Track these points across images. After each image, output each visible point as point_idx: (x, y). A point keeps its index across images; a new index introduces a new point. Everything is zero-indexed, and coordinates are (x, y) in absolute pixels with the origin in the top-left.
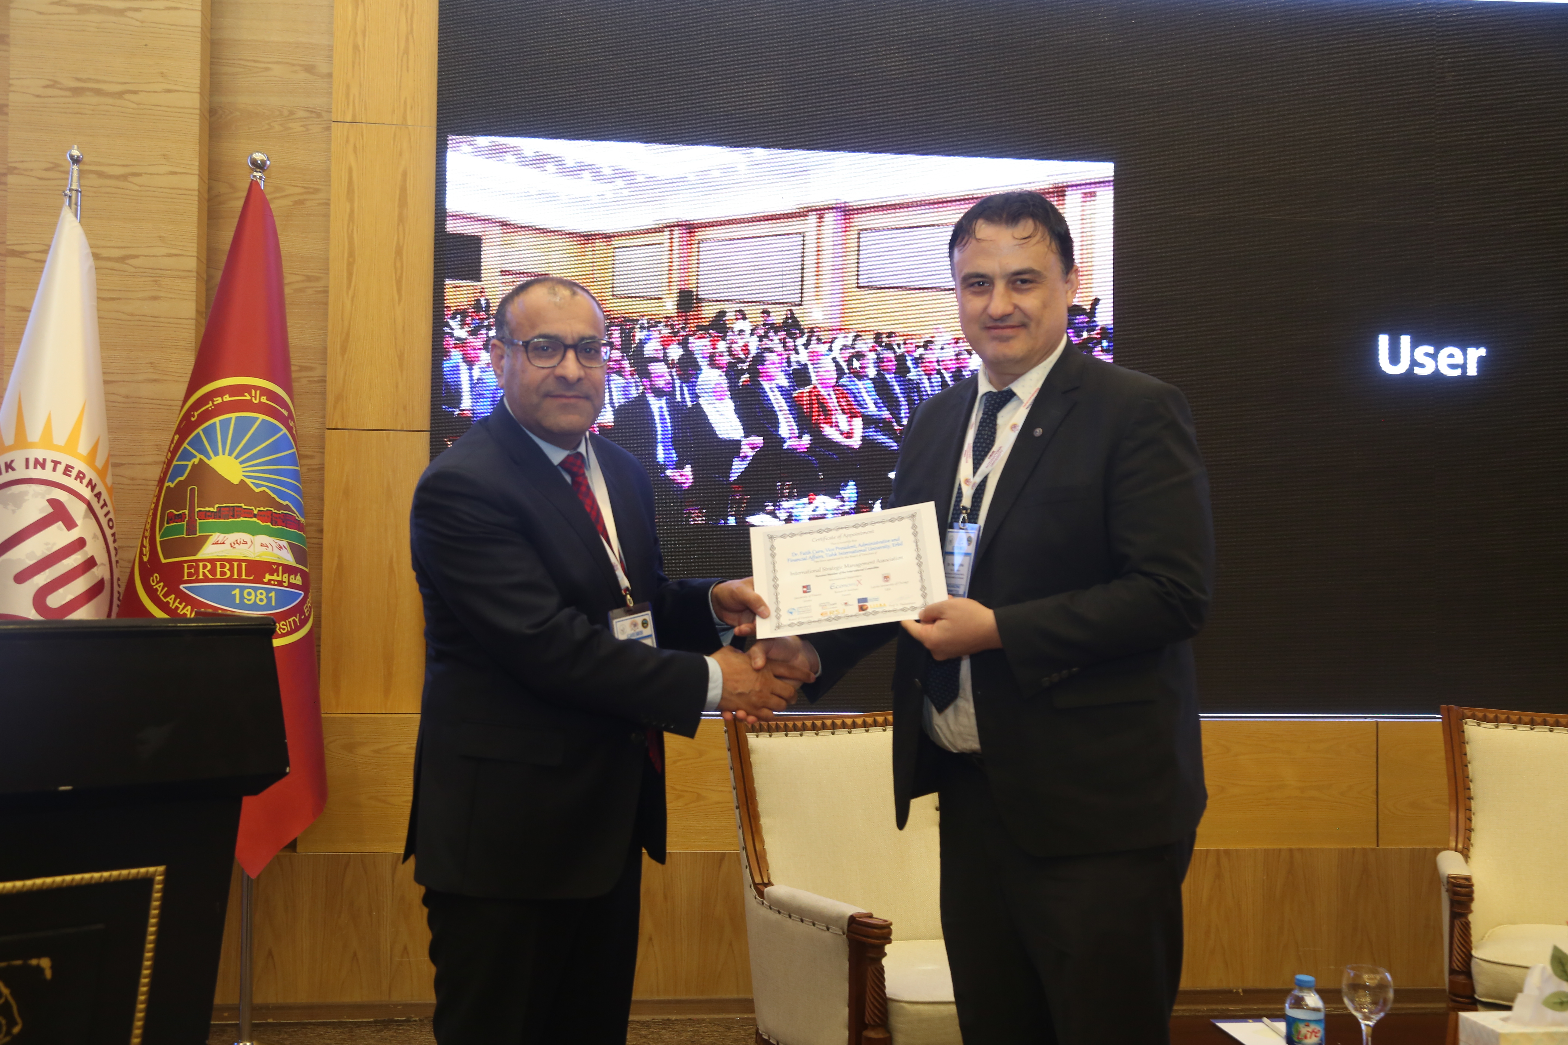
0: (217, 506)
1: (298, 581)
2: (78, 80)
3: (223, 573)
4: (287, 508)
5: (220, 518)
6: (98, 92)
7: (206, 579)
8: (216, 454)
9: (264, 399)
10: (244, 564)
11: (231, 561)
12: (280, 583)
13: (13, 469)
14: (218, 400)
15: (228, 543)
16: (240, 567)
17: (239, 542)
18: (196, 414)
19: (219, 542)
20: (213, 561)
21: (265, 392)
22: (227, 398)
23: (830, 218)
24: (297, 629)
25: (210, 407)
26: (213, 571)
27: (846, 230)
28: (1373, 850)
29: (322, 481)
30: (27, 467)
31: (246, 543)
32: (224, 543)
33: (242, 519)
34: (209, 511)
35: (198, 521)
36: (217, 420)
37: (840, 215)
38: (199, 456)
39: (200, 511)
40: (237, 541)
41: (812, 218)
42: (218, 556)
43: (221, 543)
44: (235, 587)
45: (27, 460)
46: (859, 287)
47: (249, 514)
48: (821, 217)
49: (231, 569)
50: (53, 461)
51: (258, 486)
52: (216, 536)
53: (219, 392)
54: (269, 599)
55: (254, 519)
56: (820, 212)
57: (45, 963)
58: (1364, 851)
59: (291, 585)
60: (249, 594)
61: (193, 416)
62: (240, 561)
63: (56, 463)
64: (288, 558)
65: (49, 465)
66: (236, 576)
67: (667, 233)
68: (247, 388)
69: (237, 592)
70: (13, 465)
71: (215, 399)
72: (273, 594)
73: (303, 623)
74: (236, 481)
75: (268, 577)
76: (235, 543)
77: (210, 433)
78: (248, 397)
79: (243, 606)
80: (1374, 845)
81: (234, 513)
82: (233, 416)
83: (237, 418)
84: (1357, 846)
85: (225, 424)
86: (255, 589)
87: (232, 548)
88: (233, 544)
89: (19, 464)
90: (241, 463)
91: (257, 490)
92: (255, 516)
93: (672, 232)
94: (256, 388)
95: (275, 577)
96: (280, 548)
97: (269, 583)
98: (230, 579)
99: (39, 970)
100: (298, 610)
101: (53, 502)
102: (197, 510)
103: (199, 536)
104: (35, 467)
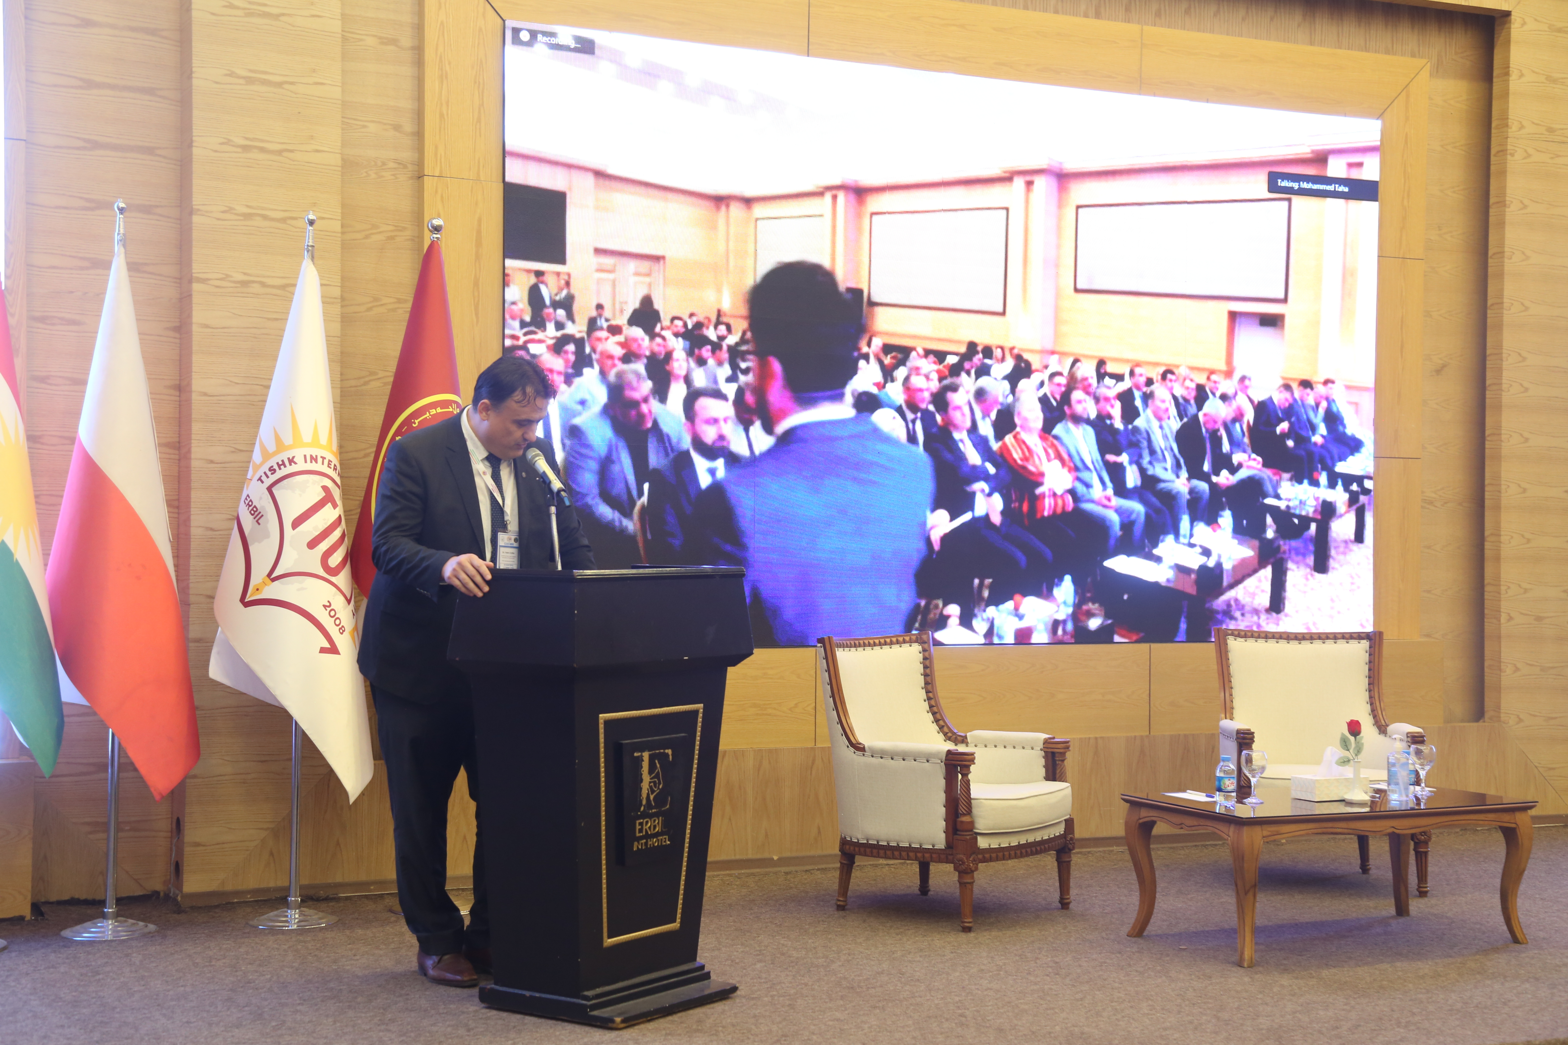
2: (247, 139)
6: (262, 150)
13: (295, 463)
18: (417, 421)
21: (457, 404)
28: (1147, 736)
30: (306, 462)
45: (305, 456)
50: (321, 457)
57: (669, 752)
58: (1142, 737)
61: (415, 423)
63: (323, 458)
65: (320, 460)
70: (295, 460)
78: (451, 410)
80: (1148, 733)
84: (1137, 734)
89: (299, 459)
99: (668, 755)
101: (325, 488)
104: (311, 462)
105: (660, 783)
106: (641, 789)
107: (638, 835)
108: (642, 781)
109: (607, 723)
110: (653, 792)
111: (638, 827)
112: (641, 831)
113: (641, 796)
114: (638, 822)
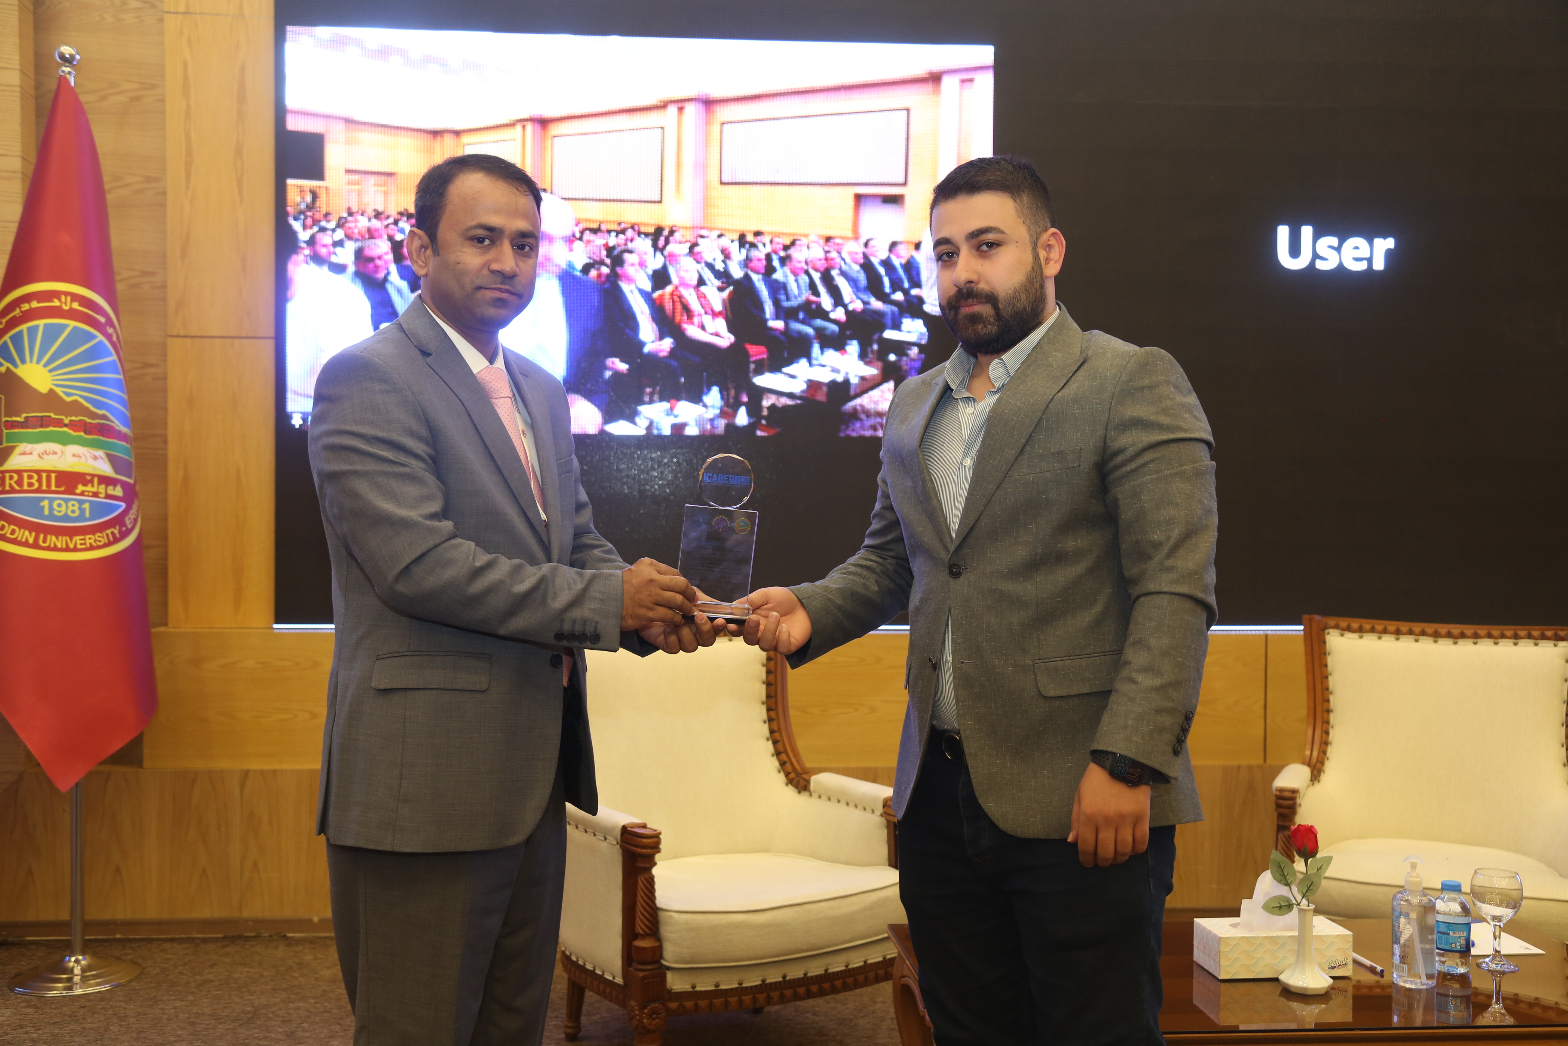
0: (24, 415)
1: (118, 491)
3: (30, 484)
4: (104, 417)
5: (27, 427)
7: (12, 490)
8: (23, 361)
9: (76, 306)
10: (53, 475)
11: (39, 472)
12: (95, 495)
14: (26, 307)
15: (35, 453)
16: (47, 478)
17: (48, 452)
18: (4, 321)
19: (27, 452)
20: (19, 472)
21: (75, 297)
22: (35, 304)
23: (691, 109)
24: (116, 541)
25: (18, 314)
26: (20, 482)
27: (708, 122)
28: (1259, 766)
29: (165, 391)
31: (55, 453)
32: (31, 454)
33: (51, 429)
34: (16, 421)
35: (5, 431)
36: (24, 327)
37: (701, 107)
38: (7, 365)
39: (7, 421)
40: (45, 451)
41: (672, 110)
42: (25, 466)
43: (28, 454)
44: (43, 499)
46: (722, 183)
47: (60, 423)
48: (681, 109)
49: (39, 480)
51: (68, 394)
52: (22, 447)
53: (27, 298)
54: (82, 511)
55: (65, 429)
56: (680, 104)
58: (1250, 768)
59: (108, 496)
60: (59, 505)
62: (49, 472)
64: (106, 469)
66: (44, 487)
67: (519, 128)
68: (56, 294)
69: (45, 503)
71: (22, 306)
72: (86, 506)
73: (124, 535)
74: (44, 390)
75: (80, 488)
76: (44, 453)
77: (17, 340)
78: (58, 303)
79: (51, 517)
80: (1261, 762)
81: (43, 422)
82: (41, 323)
83: (46, 325)
84: (1244, 762)
85: (32, 331)
86: (66, 501)
87: (40, 459)
88: (41, 455)
90: (50, 371)
91: (68, 399)
92: (66, 426)
93: (524, 127)
94: (66, 294)
95: (89, 488)
96: (95, 458)
97: (82, 494)
98: (39, 490)
100: (119, 521)
102: (4, 419)
103: (6, 447)
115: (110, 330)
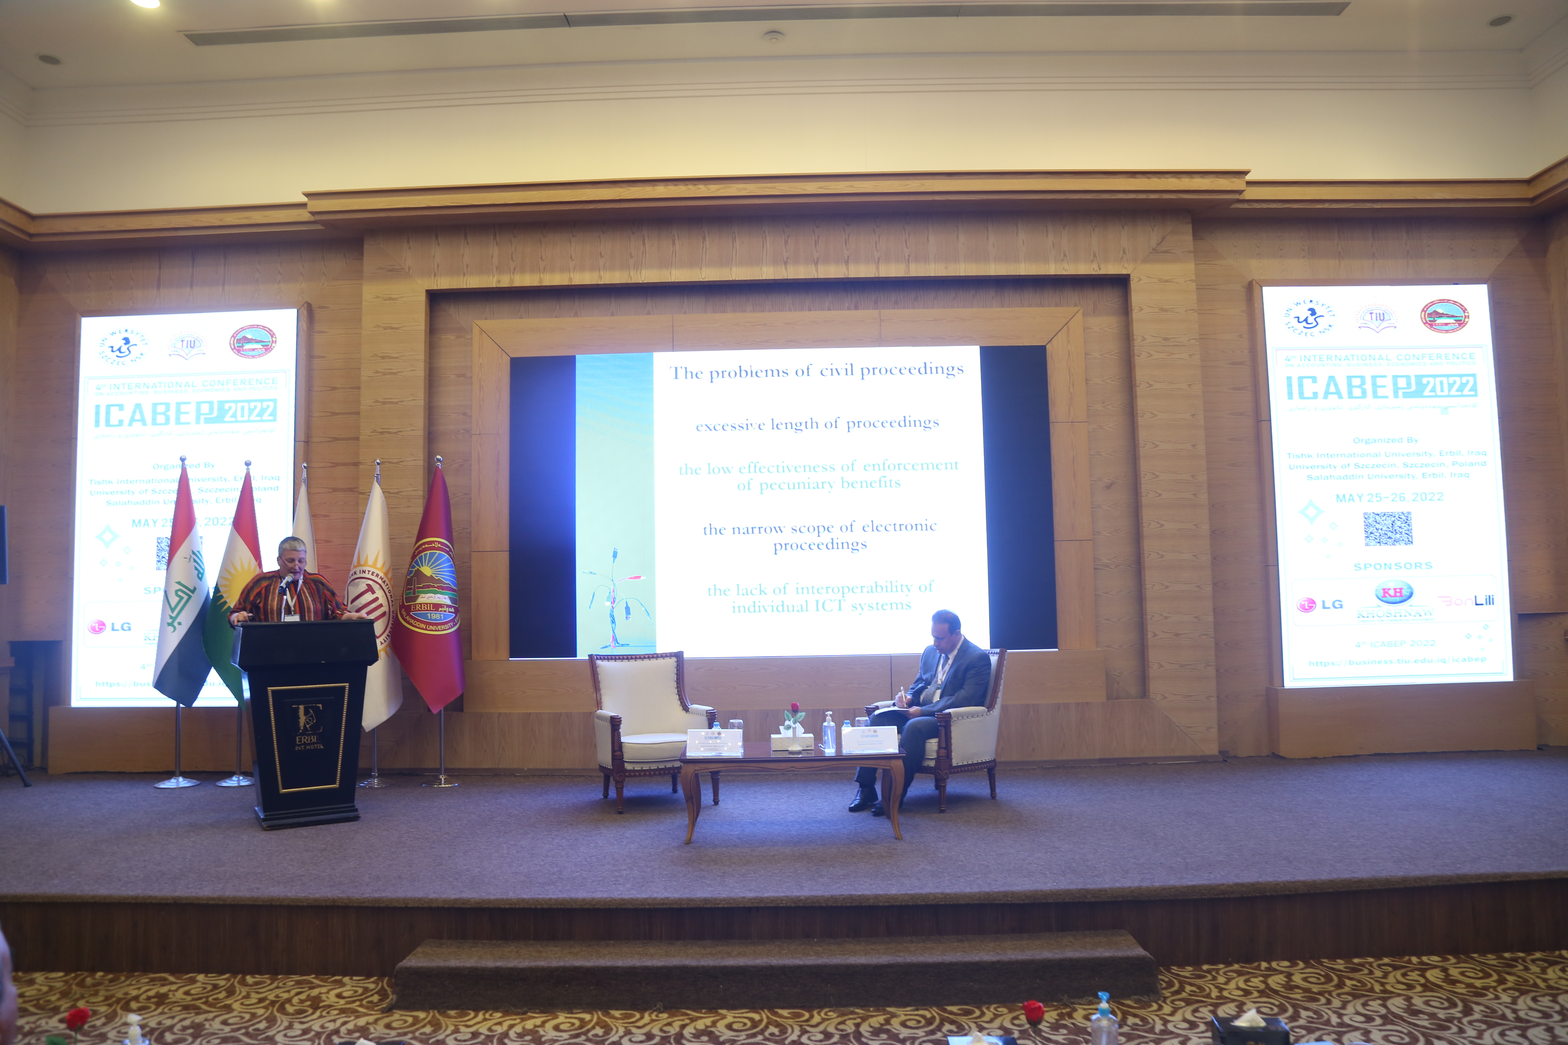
0: (423, 584)
1: (453, 610)
3: (424, 608)
4: (448, 584)
5: (424, 589)
7: (419, 610)
8: (423, 566)
9: (439, 545)
10: (432, 605)
11: (427, 604)
12: (445, 611)
13: (356, 575)
14: (424, 547)
15: (426, 597)
16: (430, 606)
18: (419, 551)
19: (423, 597)
20: (421, 604)
21: (439, 542)
22: (426, 546)
24: (452, 627)
25: (421, 549)
26: (421, 608)
29: (470, 572)
30: (360, 574)
31: (432, 597)
33: (431, 589)
34: (421, 587)
35: (417, 590)
36: (423, 554)
38: (418, 568)
39: (418, 587)
42: (423, 602)
44: (428, 613)
45: (360, 571)
47: (434, 587)
49: (427, 607)
51: (437, 577)
52: (422, 595)
53: (424, 544)
54: (441, 617)
57: (320, 705)
59: (449, 612)
60: (434, 615)
61: (417, 552)
62: (430, 604)
63: (369, 571)
64: (449, 602)
65: (367, 572)
66: (429, 609)
68: (433, 542)
69: (429, 615)
70: (356, 572)
72: (442, 615)
73: (454, 625)
74: (429, 576)
75: (440, 609)
76: (429, 597)
77: (421, 558)
78: (435, 545)
79: (431, 619)
81: (429, 586)
82: (428, 552)
83: (430, 553)
85: (426, 555)
86: (435, 613)
87: (428, 599)
89: (358, 572)
90: (431, 569)
91: (436, 578)
92: (436, 588)
94: (436, 541)
95: (443, 609)
96: (445, 598)
97: (441, 611)
98: (427, 610)
99: (319, 707)
100: (453, 620)
101: (368, 585)
102: (416, 586)
103: (417, 595)
104: (363, 573)
105: (313, 720)
106: (299, 722)
107: (298, 743)
108: (299, 718)
109: (273, 691)
110: (308, 724)
111: (298, 740)
112: (299, 741)
113: (299, 725)
114: (297, 738)
115: (451, 553)
